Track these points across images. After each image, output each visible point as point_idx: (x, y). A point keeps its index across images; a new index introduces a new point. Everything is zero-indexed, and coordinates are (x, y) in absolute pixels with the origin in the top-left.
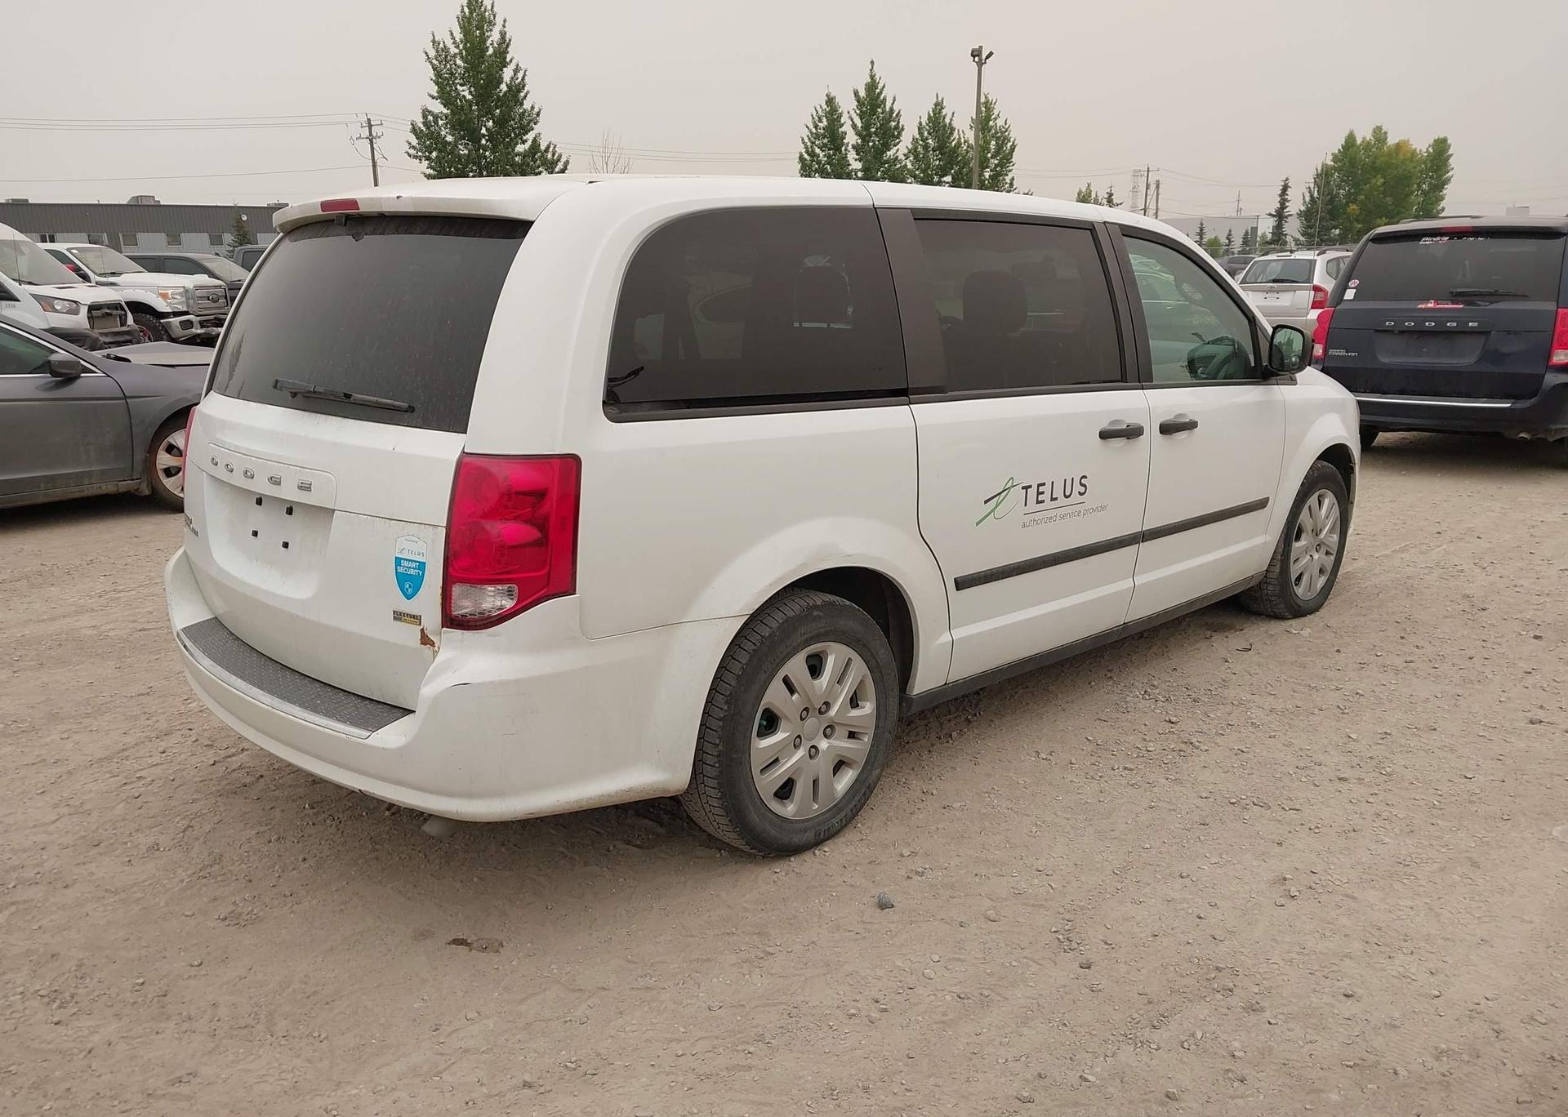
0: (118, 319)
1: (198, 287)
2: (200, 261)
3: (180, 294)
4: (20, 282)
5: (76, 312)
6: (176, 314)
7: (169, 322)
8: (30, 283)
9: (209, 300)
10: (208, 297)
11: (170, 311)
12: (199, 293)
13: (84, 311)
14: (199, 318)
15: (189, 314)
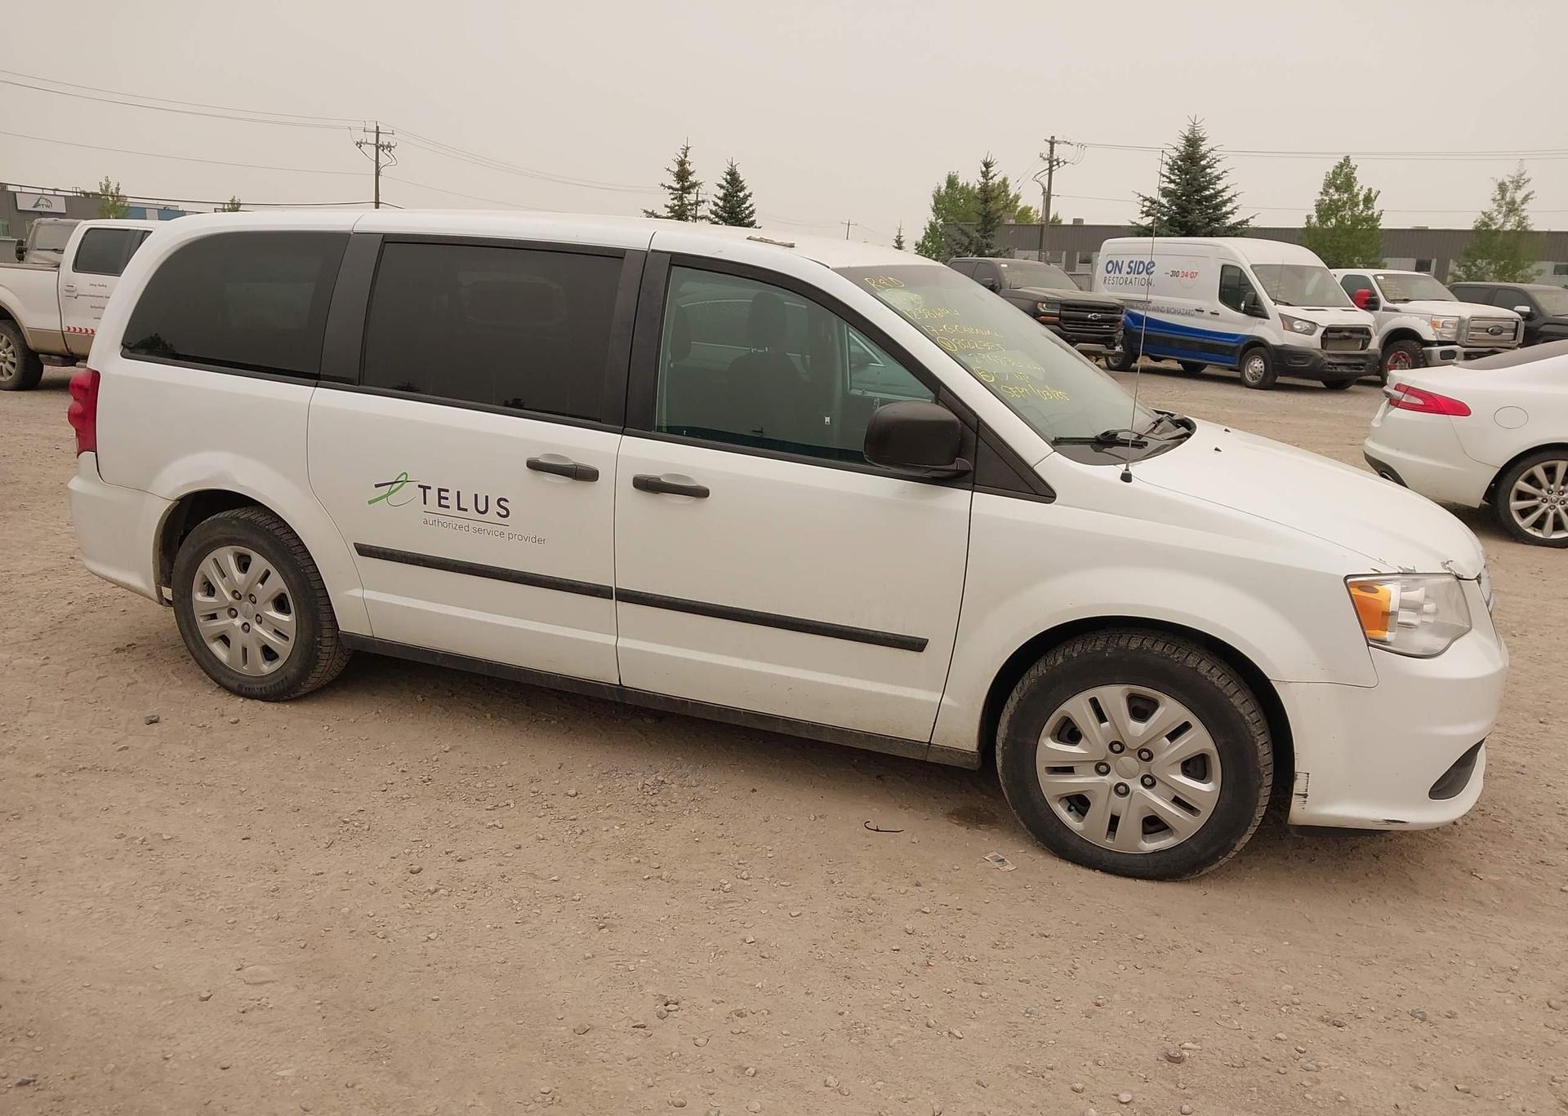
0: (1361, 343)
1: (1473, 318)
2: (1531, 294)
3: (1454, 324)
4: (1276, 301)
5: (1310, 332)
6: (1441, 343)
7: (1431, 350)
8: (1288, 304)
9: (1487, 332)
10: (1488, 329)
11: (1435, 340)
12: (1474, 324)
13: (1319, 332)
14: (1465, 350)
15: (1456, 344)
